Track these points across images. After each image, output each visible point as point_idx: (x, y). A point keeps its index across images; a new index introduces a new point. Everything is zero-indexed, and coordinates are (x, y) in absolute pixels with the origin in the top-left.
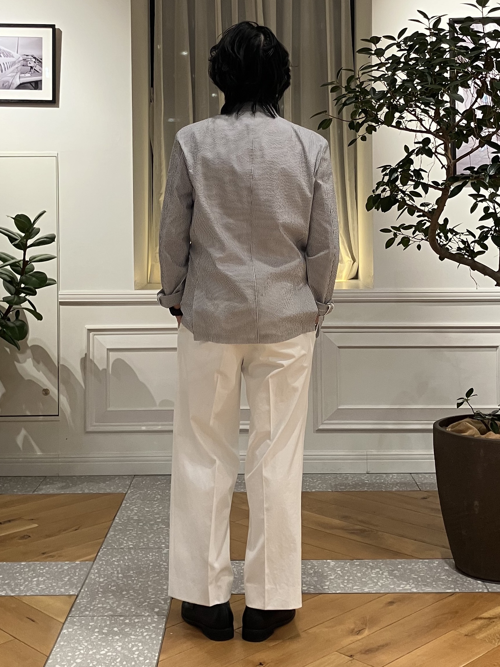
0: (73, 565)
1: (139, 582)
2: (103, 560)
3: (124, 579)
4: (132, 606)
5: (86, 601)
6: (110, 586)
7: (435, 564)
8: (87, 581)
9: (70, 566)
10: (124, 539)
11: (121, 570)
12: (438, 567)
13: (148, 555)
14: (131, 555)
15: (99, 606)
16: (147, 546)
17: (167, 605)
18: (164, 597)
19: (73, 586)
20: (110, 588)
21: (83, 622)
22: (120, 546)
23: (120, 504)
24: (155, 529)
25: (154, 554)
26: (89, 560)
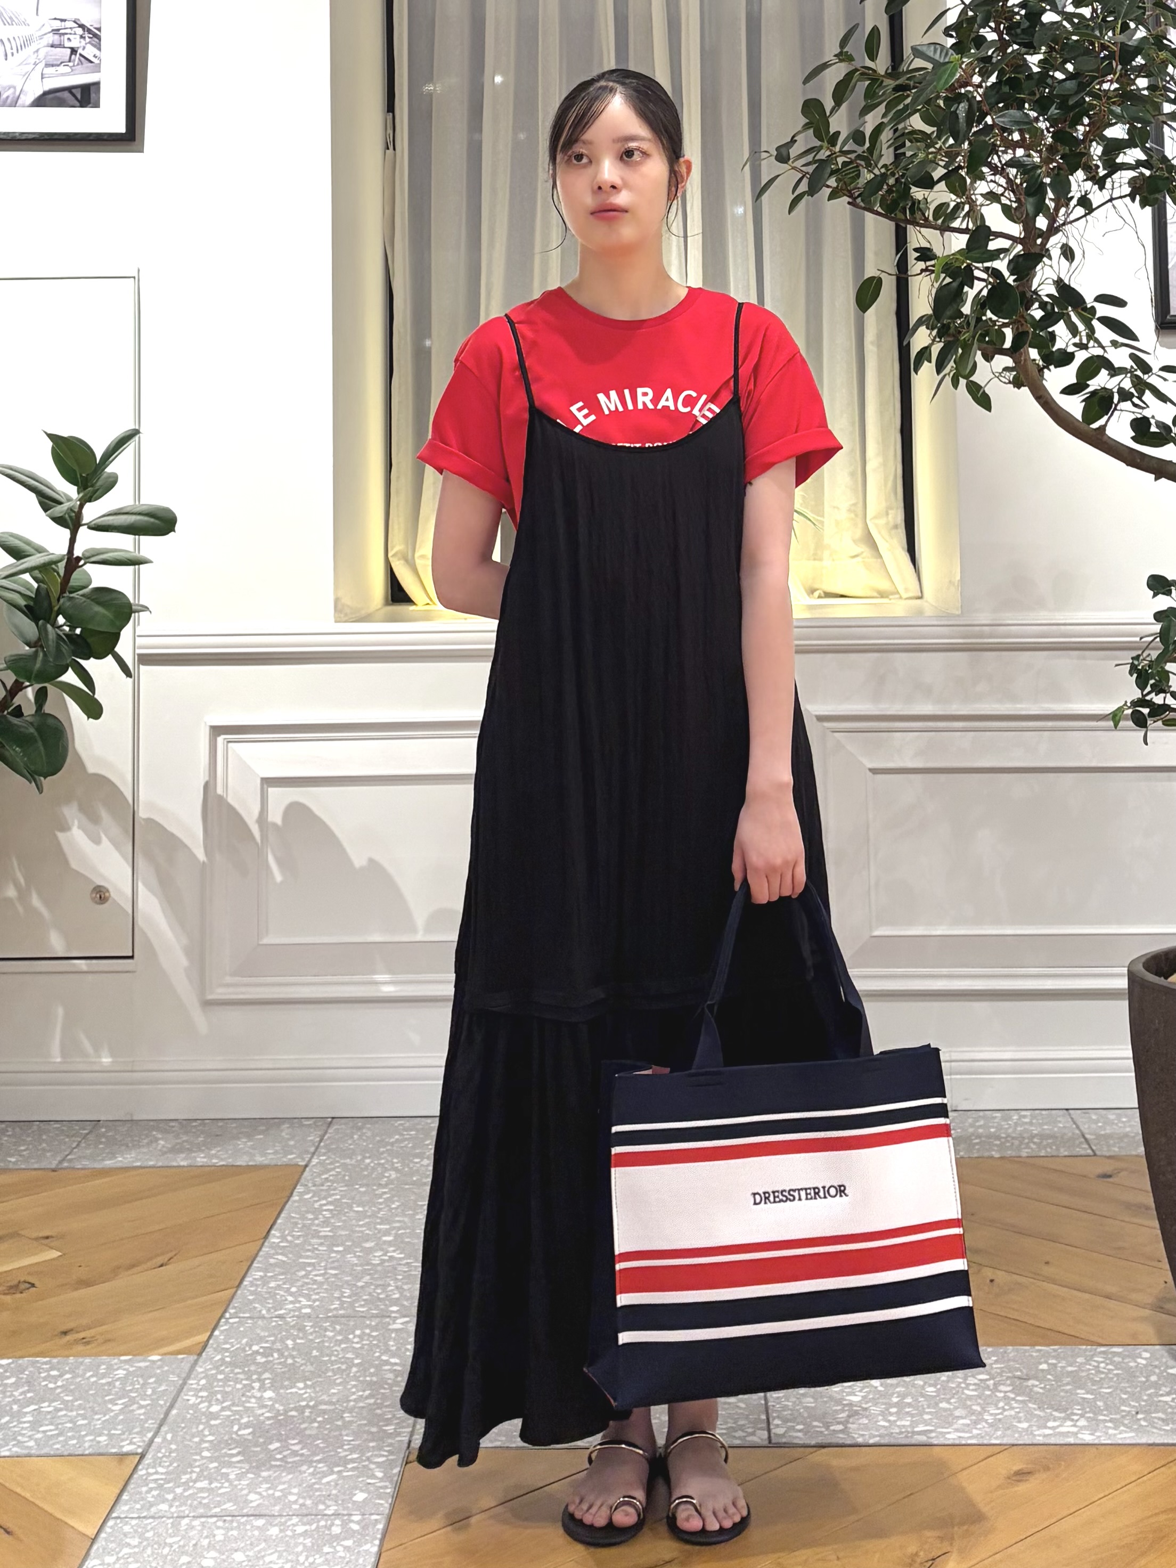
0: (142, 1364)
1: (319, 1416)
2: (227, 1350)
3: (277, 1406)
4: (291, 1486)
5: (164, 1470)
6: (236, 1428)
7: (1139, 1360)
8: (174, 1412)
9: (131, 1369)
10: (288, 1290)
11: (273, 1381)
12: (1150, 1368)
13: (351, 1336)
14: (305, 1335)
16: (350, 1311)
17: (391, 1482)
18: (383, 1456)
19: (133, 1429)
20: (236, 1433)
21: (147, 1535)
22: (276, 1311)
23: (288, 1194)
24: (376, 1261)
25: (367, 1331)
26: (186, 1351)
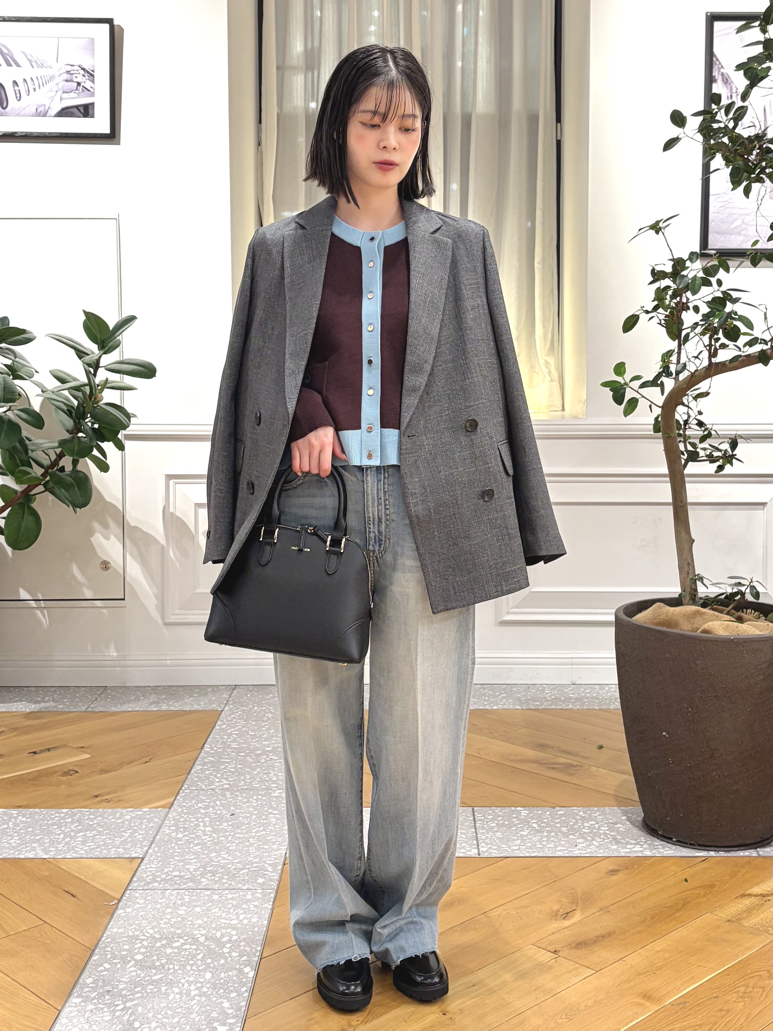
0: (140, 813)
1: (236, 840)
2: (185, 806)
3: (213, 835)
4: (223, 875)
5: (155, 866)
8: (158, 837)
9: (133, 815)
10: (215, 776)
11: (210, 822)
13: (251, 800)
14: (226, 799)
15: (174, 874)
16: (249, 787)
17: (277, 873)
18: (272, 860)
19: (137, 844)
20: (192, 848)
21: (148, 898)
22: (210, 786)
23: (213, 725)
24: (263, 761)
25: (260, 797)
26: (163, 807)
